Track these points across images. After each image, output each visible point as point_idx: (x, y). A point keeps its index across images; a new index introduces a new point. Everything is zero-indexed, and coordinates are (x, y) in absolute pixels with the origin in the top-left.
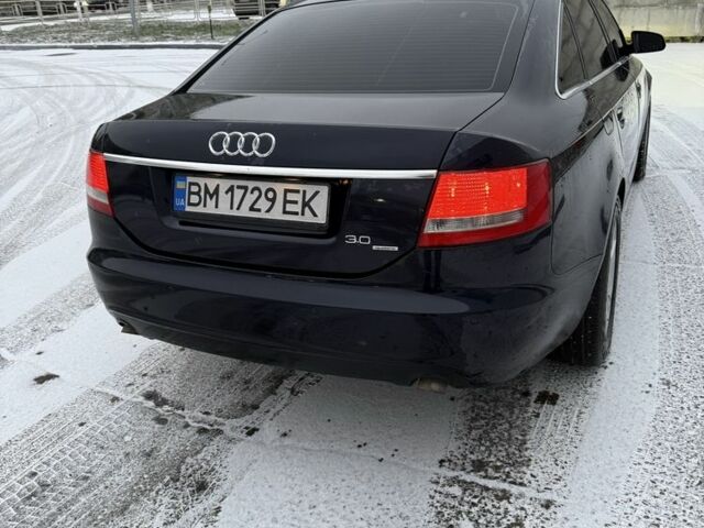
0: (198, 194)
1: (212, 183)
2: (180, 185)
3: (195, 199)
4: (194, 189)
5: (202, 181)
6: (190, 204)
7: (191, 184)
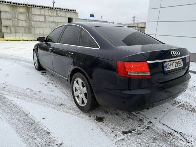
0: (168, 66)
1: (169, 63)
2: (164, 65)
3: (167, 67)
4: (167, 65)
5: (168, 63)
6: (167, 69)
7: (166, 64)
